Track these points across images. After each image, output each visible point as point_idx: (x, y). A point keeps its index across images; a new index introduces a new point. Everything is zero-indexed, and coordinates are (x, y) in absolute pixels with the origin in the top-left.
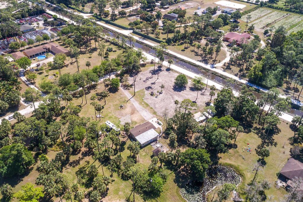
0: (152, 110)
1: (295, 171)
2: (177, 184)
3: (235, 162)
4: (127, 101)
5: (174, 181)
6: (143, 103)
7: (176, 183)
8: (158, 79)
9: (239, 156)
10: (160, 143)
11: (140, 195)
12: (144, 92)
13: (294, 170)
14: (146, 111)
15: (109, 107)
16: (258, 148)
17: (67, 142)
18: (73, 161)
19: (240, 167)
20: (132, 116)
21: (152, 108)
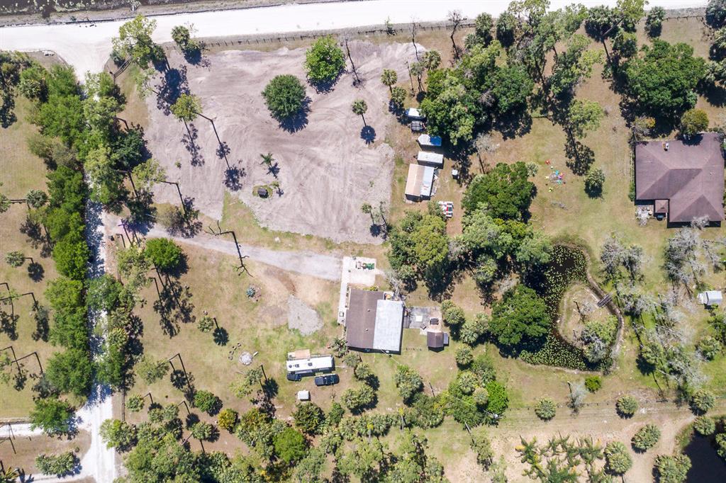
0: (314, 241)
1: (660, 180)
2: (510, 357)
3: (555, 227)
4: (243, 266)
5: (503, 356)
6: (277, 239)
7: (507, 357)
8: (212, 121)
9: (552, 207)
10: (415, 307)
11: (481, 424)
12: (240, 203)
13: (658, 179)
14: (311, 256)
15: (233, 318)
16: (570, 158)
17: (276, 460)
18: (333, 474)
19: (569, 232)
20: (299, 295)
21: (309, 237)
